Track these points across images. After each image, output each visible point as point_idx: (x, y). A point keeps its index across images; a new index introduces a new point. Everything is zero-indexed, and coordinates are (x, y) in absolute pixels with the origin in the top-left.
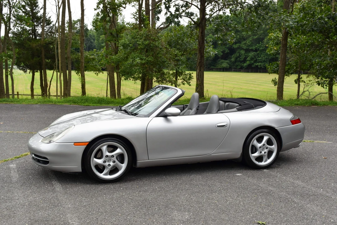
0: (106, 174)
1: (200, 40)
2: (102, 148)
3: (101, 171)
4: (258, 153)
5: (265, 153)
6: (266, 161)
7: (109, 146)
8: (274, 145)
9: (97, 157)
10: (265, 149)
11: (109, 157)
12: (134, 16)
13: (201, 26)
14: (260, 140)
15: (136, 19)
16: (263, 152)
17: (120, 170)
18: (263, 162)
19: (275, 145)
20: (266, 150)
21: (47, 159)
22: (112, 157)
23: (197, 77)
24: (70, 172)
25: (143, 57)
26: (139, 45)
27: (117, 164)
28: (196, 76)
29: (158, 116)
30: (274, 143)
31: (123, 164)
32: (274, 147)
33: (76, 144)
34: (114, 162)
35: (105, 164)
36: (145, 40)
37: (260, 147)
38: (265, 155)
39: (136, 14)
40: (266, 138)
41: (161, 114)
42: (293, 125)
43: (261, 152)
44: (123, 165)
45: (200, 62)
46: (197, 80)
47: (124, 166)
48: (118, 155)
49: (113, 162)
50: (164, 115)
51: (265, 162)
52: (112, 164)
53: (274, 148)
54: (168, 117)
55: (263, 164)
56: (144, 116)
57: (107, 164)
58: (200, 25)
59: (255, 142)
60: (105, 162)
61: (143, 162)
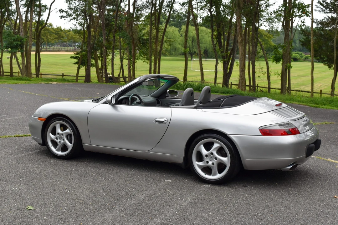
0: (57, 150)
3: (55, 147)
4: (204, 162)
5: (213, 164)
6: (215, 175)
10: (213, 159)
14: (208, 146)
16: (210, 163)
17: (69, 149)
18: (211, 176)
19: (227, 158)
20: (215, 162)
27: (65, 142)
29: (105, 103)
30: (227, 154)
31: (71, 143)
32: (227, 160)
37: (207, 156)
38: (213, 167)
42: (263, 135)
43: (207, 162)
44: (71, 145)
48: (69, 135)
51: (213, 176)
52: (62, 141)
57: (58, 140)
60: (57, 138)
61: (87, 146)
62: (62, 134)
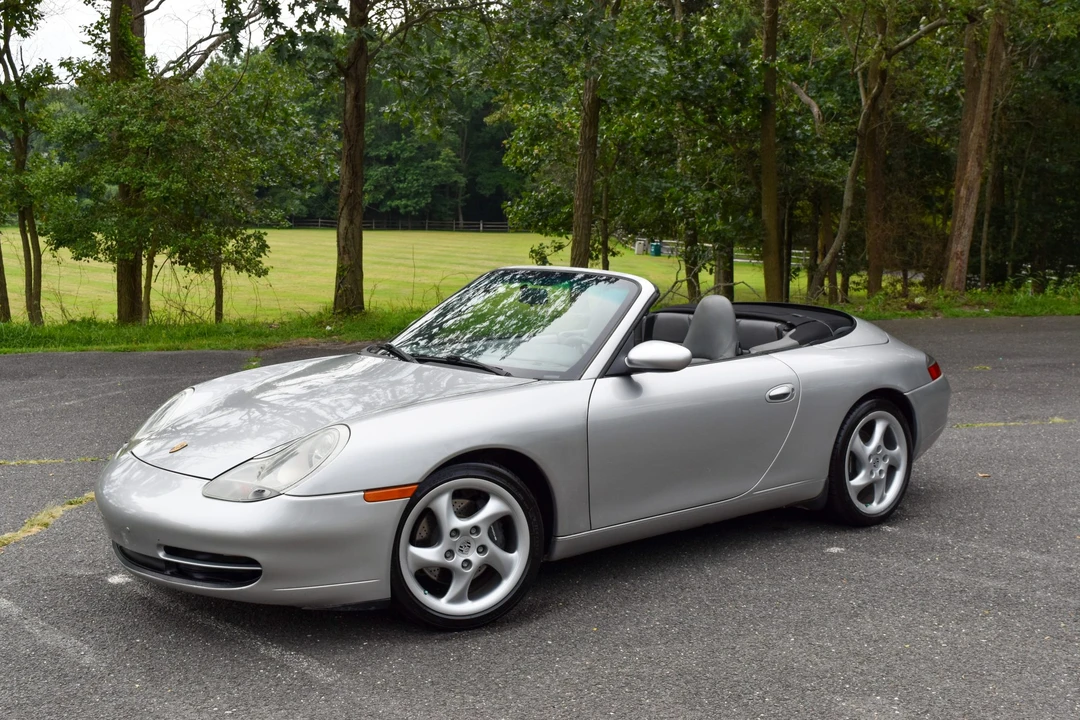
0: (457, 600)
1: (348, 124)
2: (431, 506)
3: (439, 590)
4: (865, 476)
5: (881, 472)
6: (881, 498)
7: (457, 494)
8: (898, 448)
9: (418, 537)
10: (880, 459)
11: (465, 535)
12: (93, 35)
13: (354, 75)
14: (867, 434)
15: (101, 47)
16: (876, 472)
17: (507, 575)
18: (874, 504)
19: (900, 446)
20: (883, 466)
21: (254, 562)
22: (473, 531)
23: (342, 244)
24: (345, 606)
25: (149, 177)
26: (132, 135)
27: (493, 556)
28: (338, 241)
29: (606, 373)
30: (897, 441)
31: (512, 551)
32: (900, 451)
33: (373, 494)
34: (481, 550)
35: (450, 562)
36: (149, 119)
37: (869, 457)
38: (881, 480)
39: (101, 30)
40: (879, 429)
41: (614, 368)
42: (934, 379)
43: (871, 473)
44: (515, 555)
45: (350, 195)
46: (339, 254)
47: (517, 561)
48: (493, 524)
49: (478, 552)
50: (621, 369)
51: (879, 502)
52: (474, 557)
53: (898, 455)
54: (635, 377)
55: (875, 507)
56: (558, 377)
57: (459, 560)
58: (352, 71)
59: (856, 442)
60: (449, 553)
61: (575, 539)
62: (476, 529)
